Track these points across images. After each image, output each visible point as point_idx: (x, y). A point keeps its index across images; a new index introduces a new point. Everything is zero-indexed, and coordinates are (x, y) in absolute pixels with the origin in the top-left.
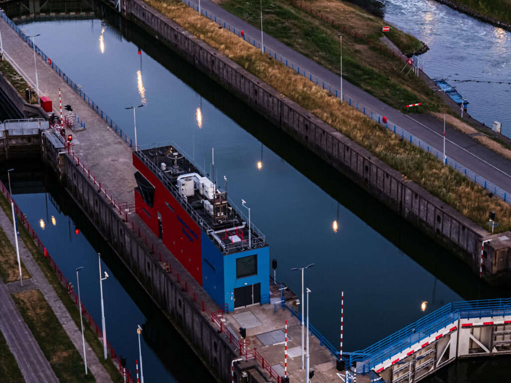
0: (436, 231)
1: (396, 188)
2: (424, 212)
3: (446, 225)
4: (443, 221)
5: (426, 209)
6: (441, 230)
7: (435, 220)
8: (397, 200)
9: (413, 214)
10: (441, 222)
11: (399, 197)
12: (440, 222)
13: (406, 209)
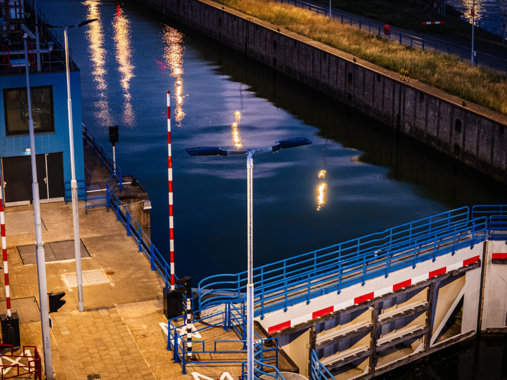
0: (452, 150)
1: (392, 94)
2: (434, 122)
3: (470, 133)
4: (465, 127)
5: (437, 114)
6: (461, 146)
7: (451, 130)
8: (393, 114)
9: (417, 130)
10: (462, 130)
11: (395, 108)
12: (460, 131)
13: (407, 125)
